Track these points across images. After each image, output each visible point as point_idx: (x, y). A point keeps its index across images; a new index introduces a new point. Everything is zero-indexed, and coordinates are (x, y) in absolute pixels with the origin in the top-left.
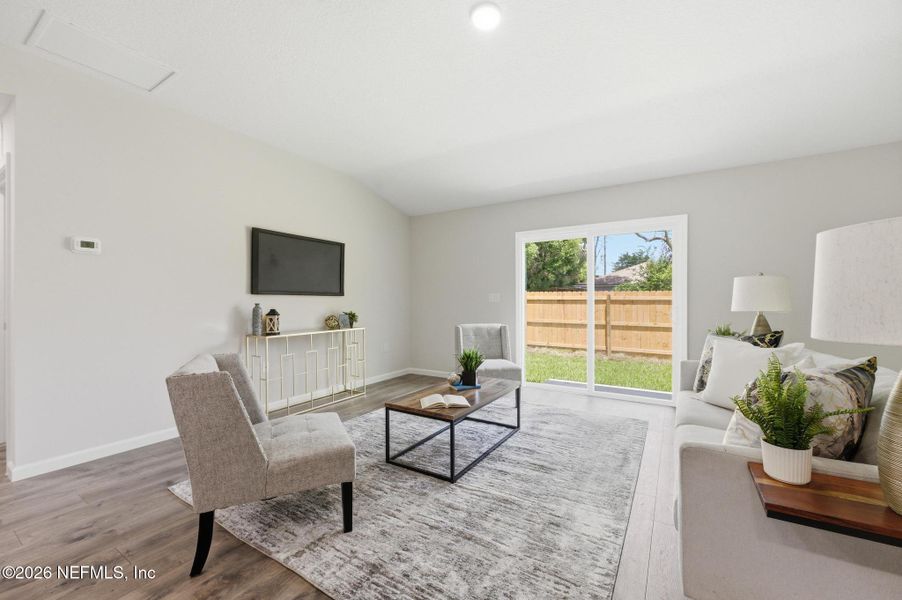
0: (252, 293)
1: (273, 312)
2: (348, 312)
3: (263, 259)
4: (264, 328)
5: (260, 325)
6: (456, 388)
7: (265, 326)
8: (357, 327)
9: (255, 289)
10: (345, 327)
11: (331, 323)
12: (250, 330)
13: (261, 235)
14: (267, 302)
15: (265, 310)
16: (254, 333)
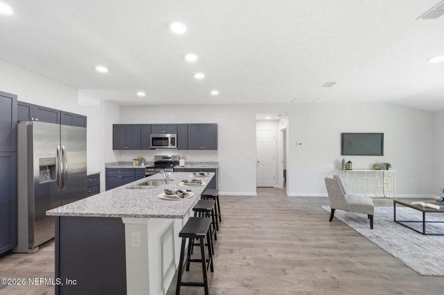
0: (342, 155)
1: (350, 162)
2: (386, 163)
3: (345, 143)
4: (346, 167)
5: (345, 166)
6: (439, 203)
7: (347, 166)
8: (390, 170)
9: (343, 153)
10: (384, 169)
11: (376, 167)
12: (341, 168)
13: (345, 135)
14: (347, 158)
15: (347, 161)
16: (343, 169)
